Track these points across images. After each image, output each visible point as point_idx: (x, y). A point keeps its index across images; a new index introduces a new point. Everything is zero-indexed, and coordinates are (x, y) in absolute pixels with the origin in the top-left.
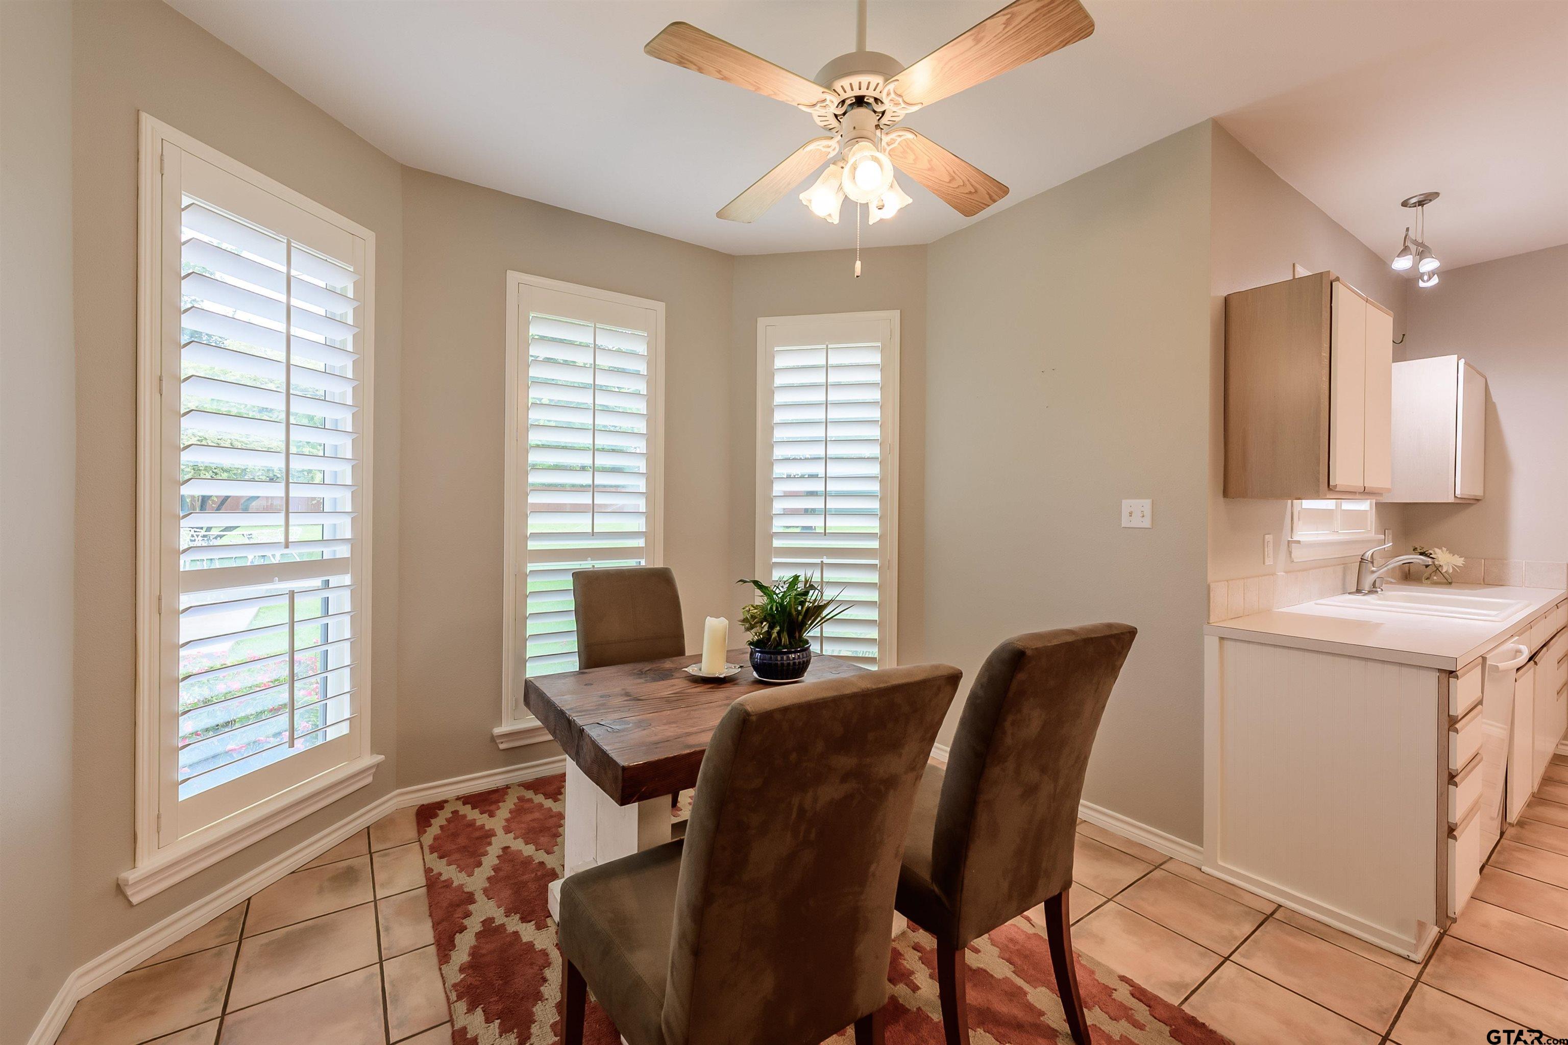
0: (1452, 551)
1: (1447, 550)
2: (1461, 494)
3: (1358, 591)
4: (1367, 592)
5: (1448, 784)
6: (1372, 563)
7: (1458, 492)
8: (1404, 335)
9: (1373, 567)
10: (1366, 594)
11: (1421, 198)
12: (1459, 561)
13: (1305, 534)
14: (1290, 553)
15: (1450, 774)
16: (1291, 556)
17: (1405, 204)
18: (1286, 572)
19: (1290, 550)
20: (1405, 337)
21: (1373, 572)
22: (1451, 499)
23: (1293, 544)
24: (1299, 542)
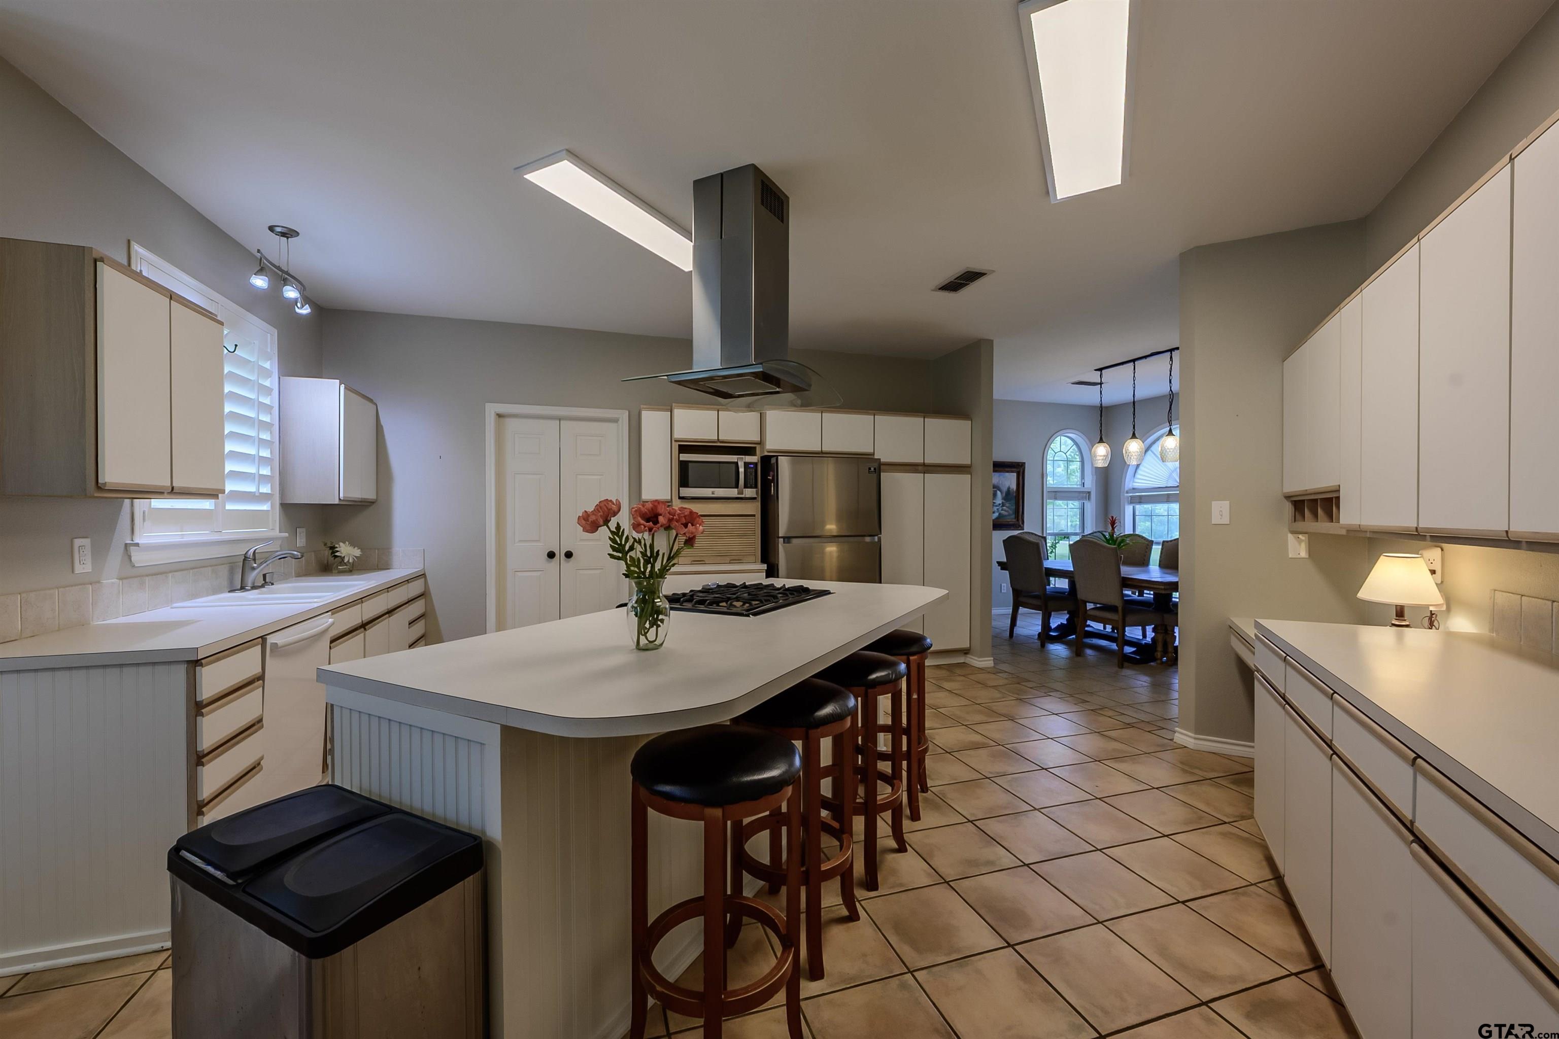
0: (353, 544)
1: (349, 544)
2: (344, 497)
3: (243, 588)
4: (249, 588)
5: (197, 766)
6: (254, 560)
7: (341, 495)
8: (236, 346)
9: (255, 563)
10: (248, 590)
11: (284, 230)
12: (357, 552)
13: (147, 536)
14: (130, 557)
15: (198, 755)
16: (131, 560)
17: (271, 229)
18: (121, 579)
19: (129, 554)
20: (237, 347)
21: (254, 569)
22: (337, 502)
23: (132, 547)
24: (137, 545)
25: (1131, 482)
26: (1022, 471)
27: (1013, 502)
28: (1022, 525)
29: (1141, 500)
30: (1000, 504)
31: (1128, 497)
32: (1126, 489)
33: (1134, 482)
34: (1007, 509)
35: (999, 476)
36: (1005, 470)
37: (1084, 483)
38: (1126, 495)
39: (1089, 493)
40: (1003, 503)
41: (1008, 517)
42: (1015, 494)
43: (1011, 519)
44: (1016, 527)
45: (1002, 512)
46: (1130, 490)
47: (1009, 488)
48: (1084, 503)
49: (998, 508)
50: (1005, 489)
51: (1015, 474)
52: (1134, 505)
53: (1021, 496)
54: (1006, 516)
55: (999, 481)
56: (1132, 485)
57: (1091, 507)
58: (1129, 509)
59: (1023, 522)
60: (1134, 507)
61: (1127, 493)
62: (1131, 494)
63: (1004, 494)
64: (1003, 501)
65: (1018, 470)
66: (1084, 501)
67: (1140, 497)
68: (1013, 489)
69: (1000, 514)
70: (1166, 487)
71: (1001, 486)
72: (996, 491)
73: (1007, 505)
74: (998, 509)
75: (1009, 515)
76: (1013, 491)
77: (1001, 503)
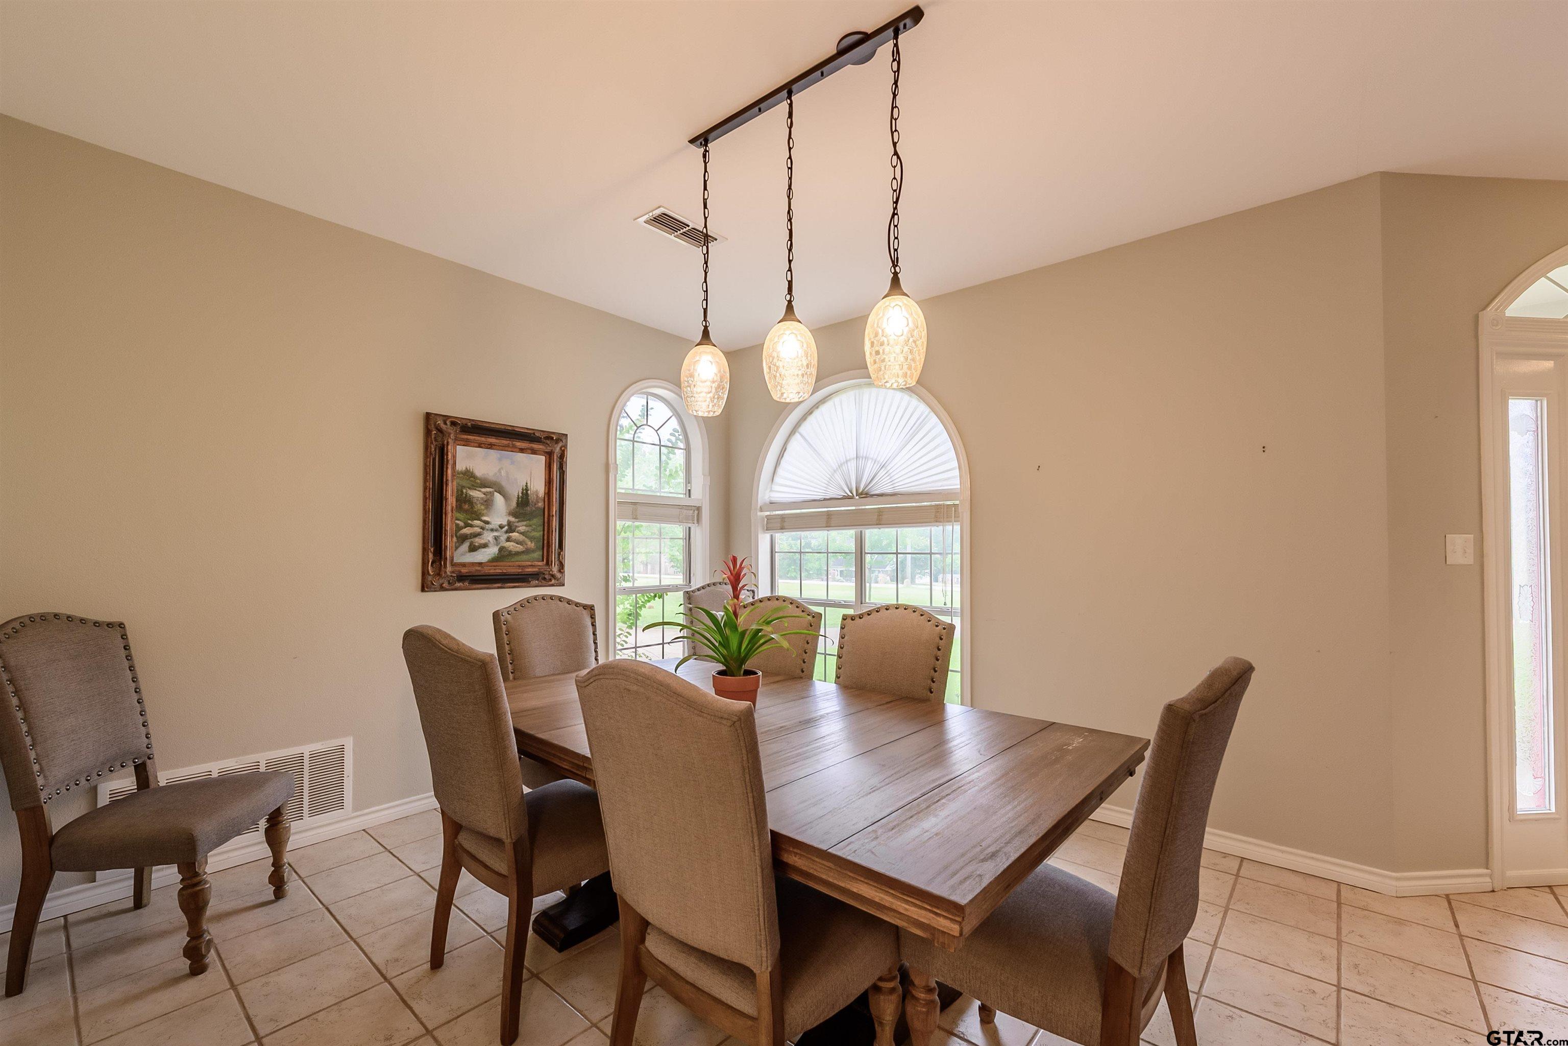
25: (768, 491)
26: (557, 450)
27: (537, 521)
28: (558, 575)
29: (782, 524)
30: (501, 527)
31: (762, 518)
32: (760, 503)
33: (771, 491)
34: (521, 538)
35: (500, 460)
36: (514, 446)
37: (690, 490)
38: (759, 514)
39: (699, 509)
40: (509, 523)
41: (524, 557)
42: (540, 504)
43: (533, 563)
44: (544, 579)
45: (508, 544)
46: (765, 504)
47: (525, 491)
48: (690, 528)
49: (496, 534)
50: (515, 492)
51: (543, 458)
52: (771, 532)
53: (555, 508)
54: (518, 553)
55: (500, 471)
56: (770, 497)
57: (701, 536)
58: (764, 540)
59: (561, 566)
60: (772, 536)
61: (761, 510)
62: (768, 513)
63: (514, 504)
64: (512, 519)
65: (549, 449)
66: (690, 525)
67: (783, 518)
68: (537, 492)
69: (502, 549)
70: (825, 499)
71: (504, 483)
72: (492, 494)
73: (522, 529)
74: (496, 538)
75: (527, 551)
76: (537, 496)
77: (505, 523)
